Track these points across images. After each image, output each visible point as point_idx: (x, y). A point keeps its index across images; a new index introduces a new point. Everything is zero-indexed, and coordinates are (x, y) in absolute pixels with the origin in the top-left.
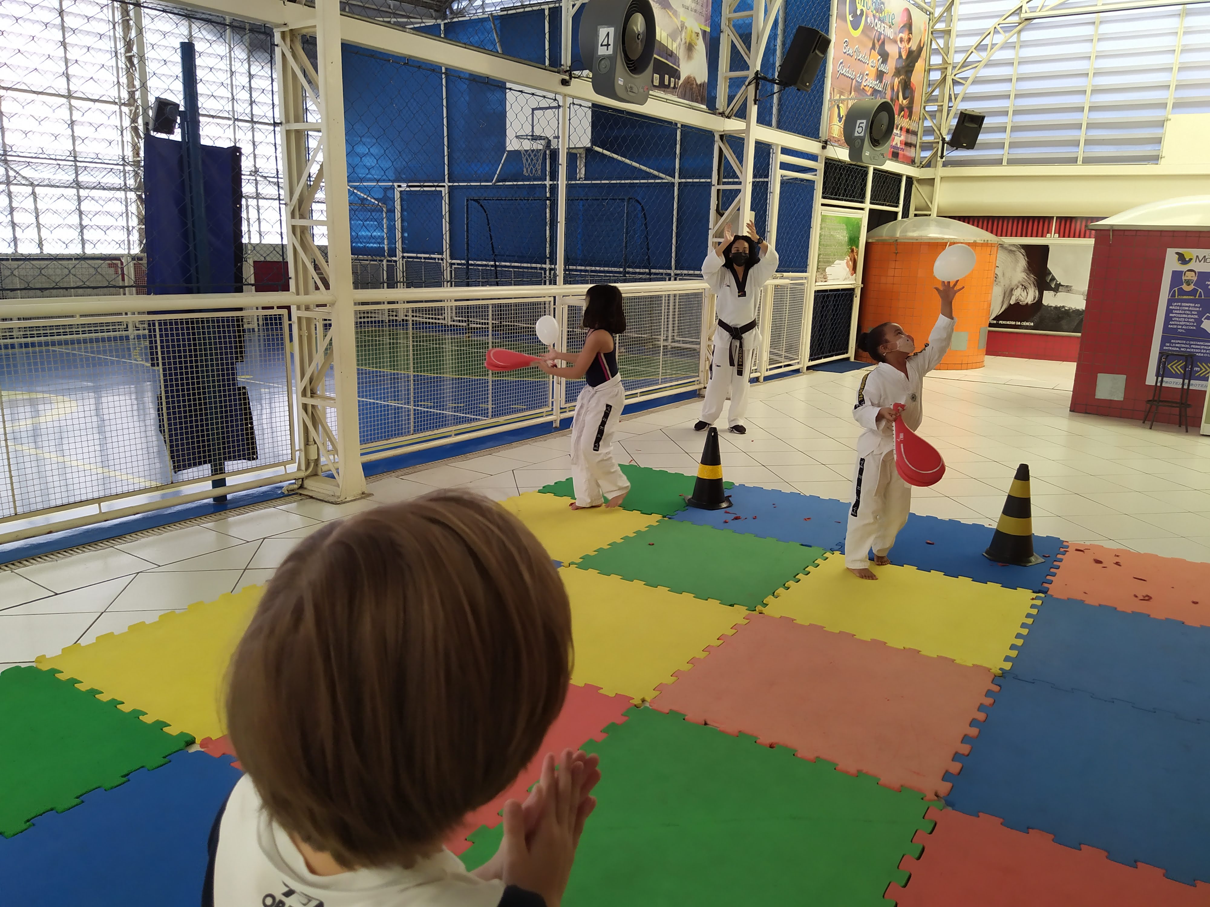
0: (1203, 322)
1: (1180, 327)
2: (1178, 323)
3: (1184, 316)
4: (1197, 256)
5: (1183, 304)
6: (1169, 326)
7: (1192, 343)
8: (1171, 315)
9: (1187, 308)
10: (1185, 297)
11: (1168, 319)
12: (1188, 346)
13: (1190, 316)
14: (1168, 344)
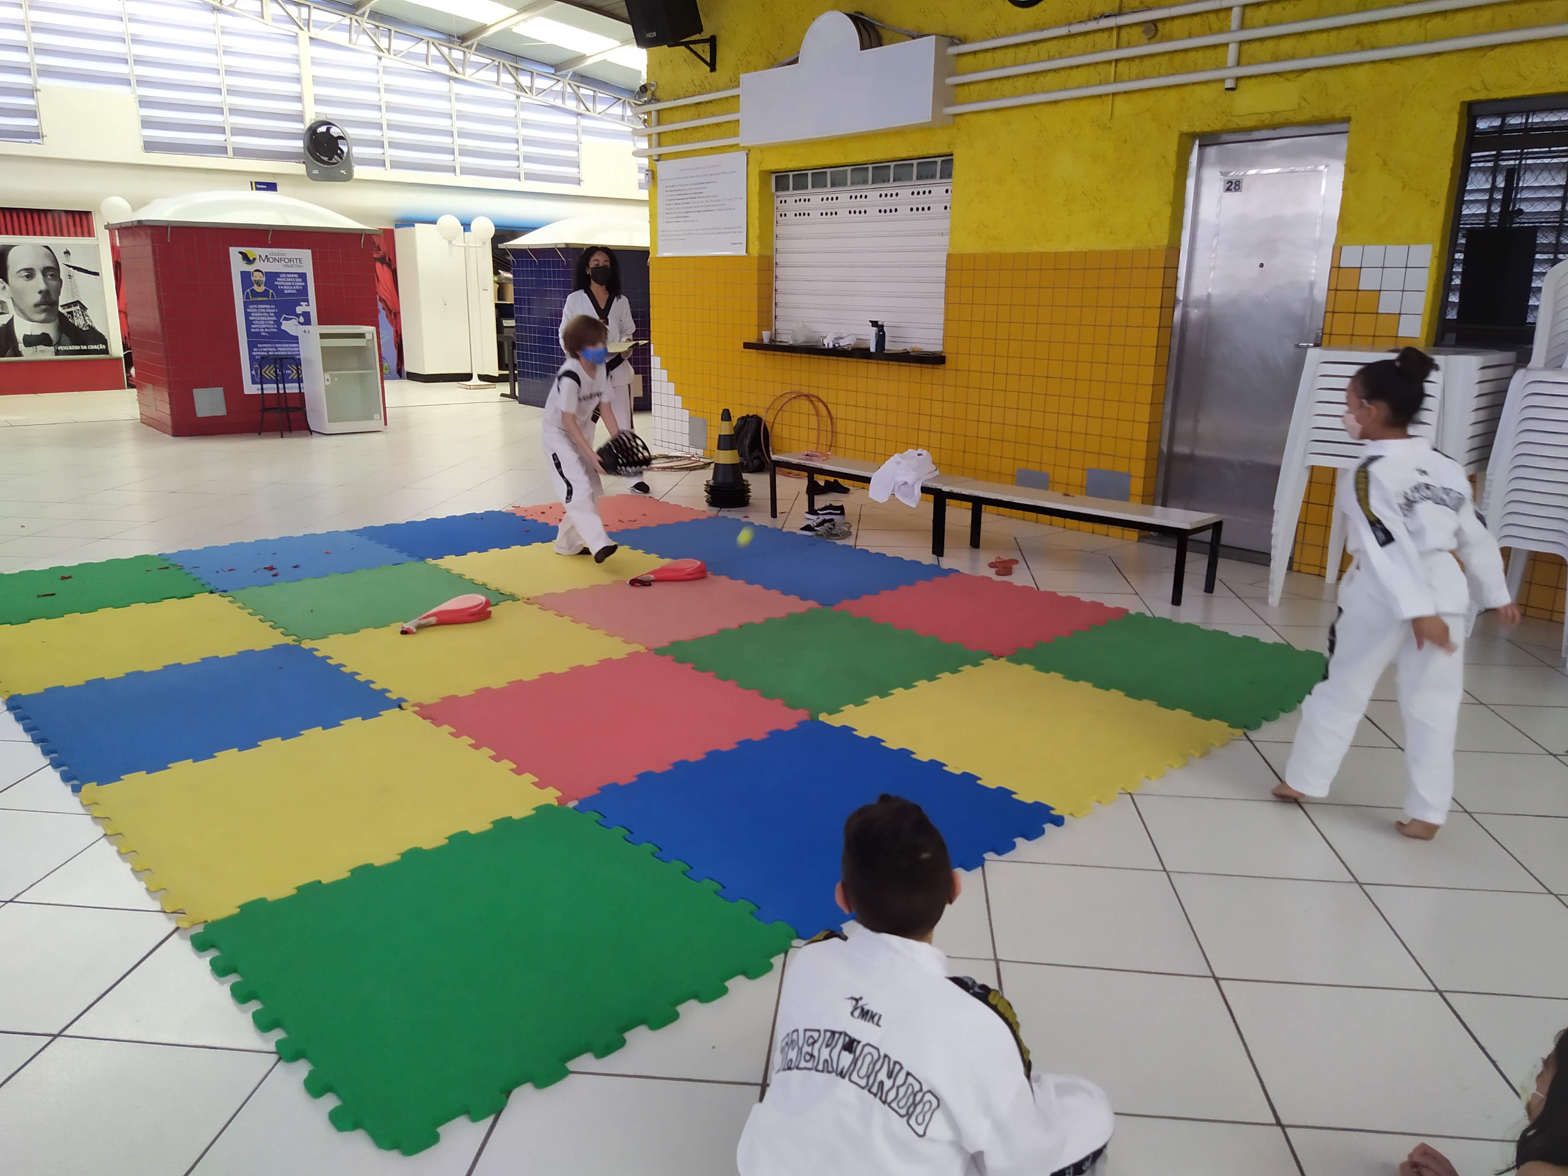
0: (281, 323)
1: (262, 330)
2: (259, 326)
3: (263, 318)
4: (260, 256)
5: (260, 306)
6: (252, 330)
7: (277, 345)
8: (251, 318)
9: (264, 310)
10: (259, 299)
11: (249, 323)
12: (275, 349)
13: (268, 318)
14: (256, 350)
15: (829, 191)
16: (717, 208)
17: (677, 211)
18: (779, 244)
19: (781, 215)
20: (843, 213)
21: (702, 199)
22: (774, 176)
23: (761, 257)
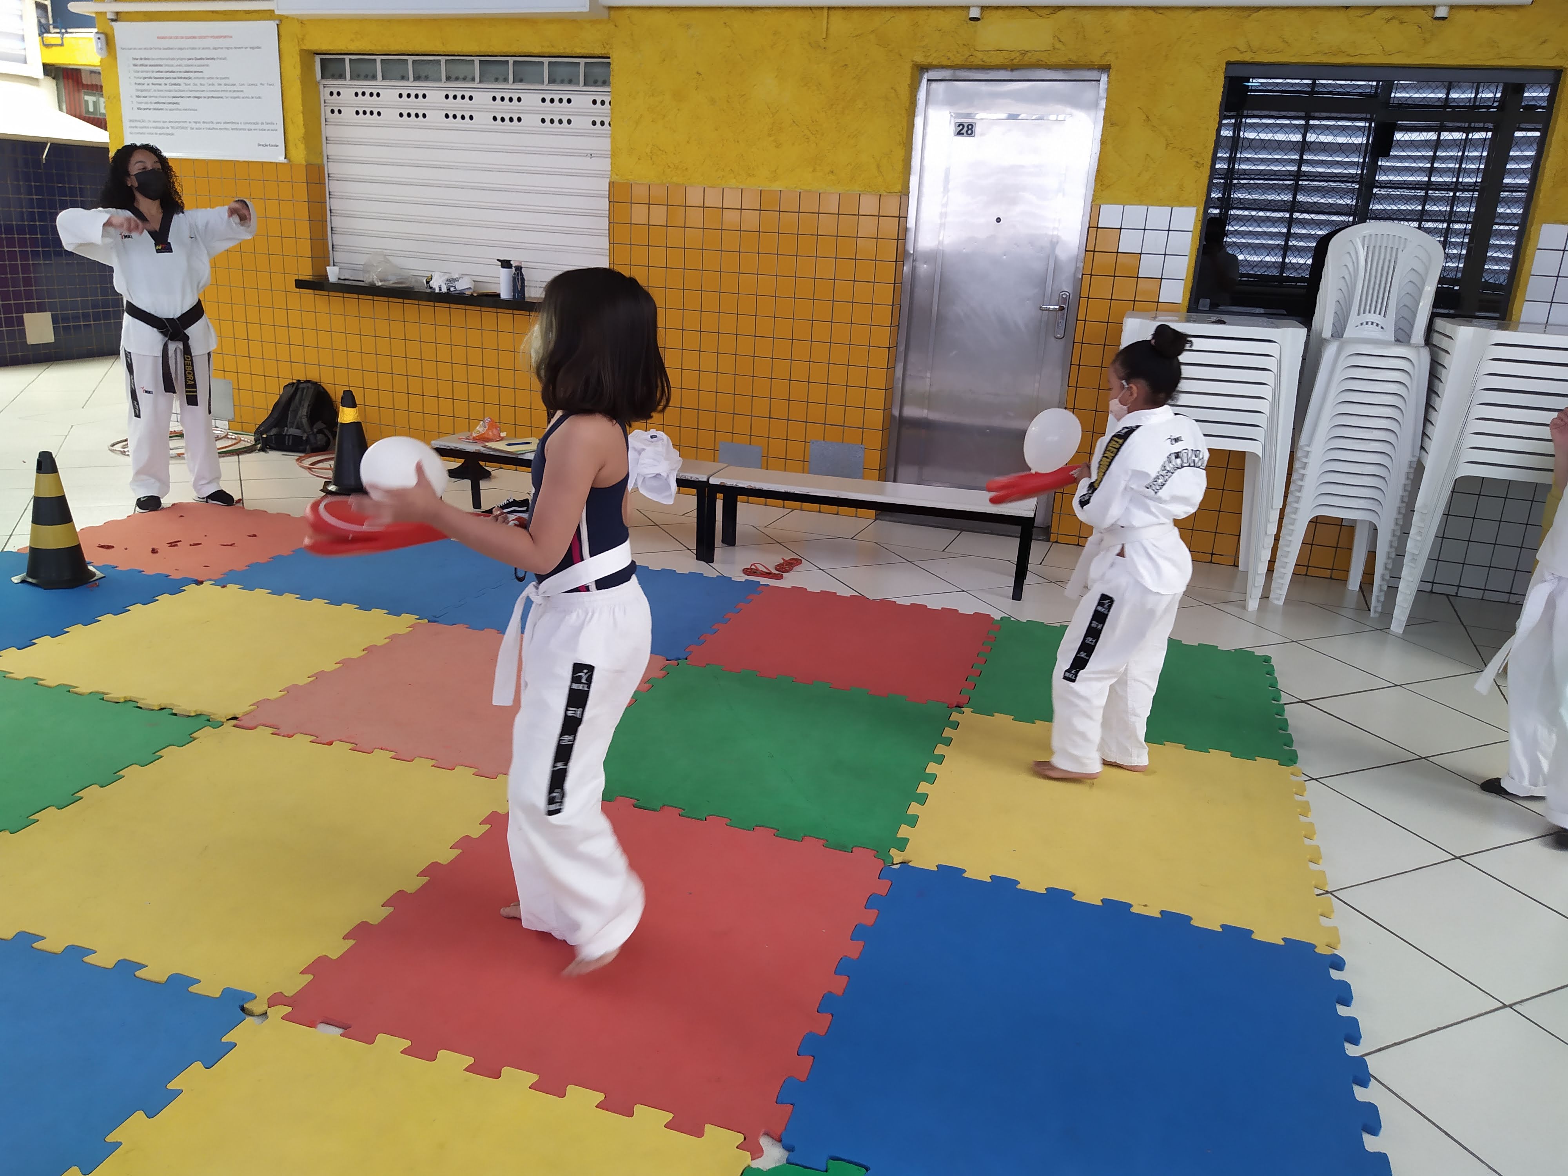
15: (411, 86)
16: (228, 94)
17: (156, 94)
18: (331, 150)
19: (333, 111)
20: (435, 117)
21: (202, 81)
22: (318, 58)
23: (309, 166)
